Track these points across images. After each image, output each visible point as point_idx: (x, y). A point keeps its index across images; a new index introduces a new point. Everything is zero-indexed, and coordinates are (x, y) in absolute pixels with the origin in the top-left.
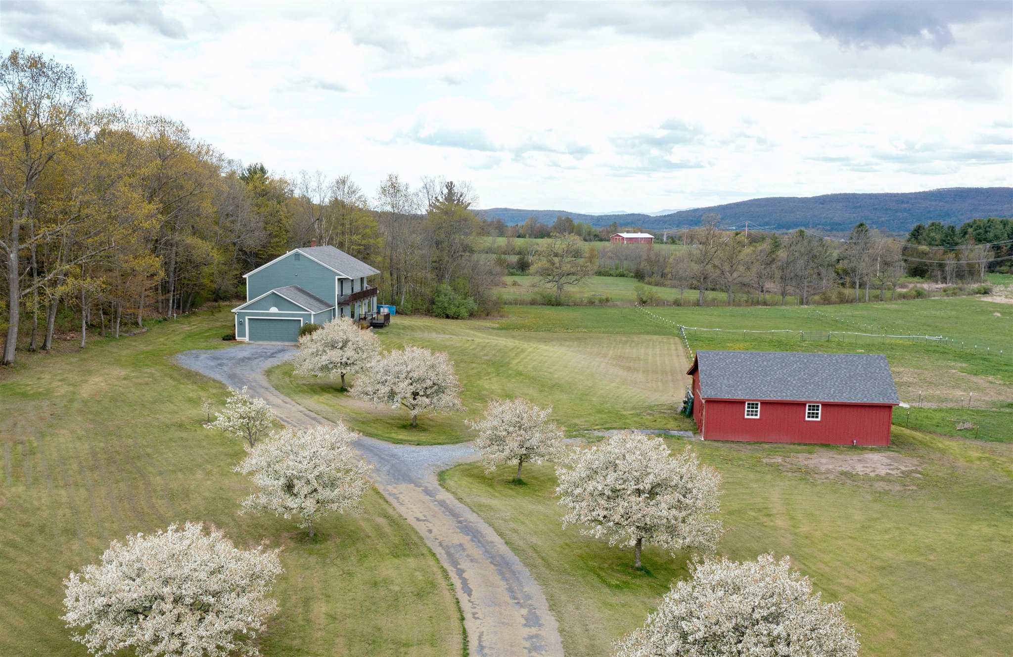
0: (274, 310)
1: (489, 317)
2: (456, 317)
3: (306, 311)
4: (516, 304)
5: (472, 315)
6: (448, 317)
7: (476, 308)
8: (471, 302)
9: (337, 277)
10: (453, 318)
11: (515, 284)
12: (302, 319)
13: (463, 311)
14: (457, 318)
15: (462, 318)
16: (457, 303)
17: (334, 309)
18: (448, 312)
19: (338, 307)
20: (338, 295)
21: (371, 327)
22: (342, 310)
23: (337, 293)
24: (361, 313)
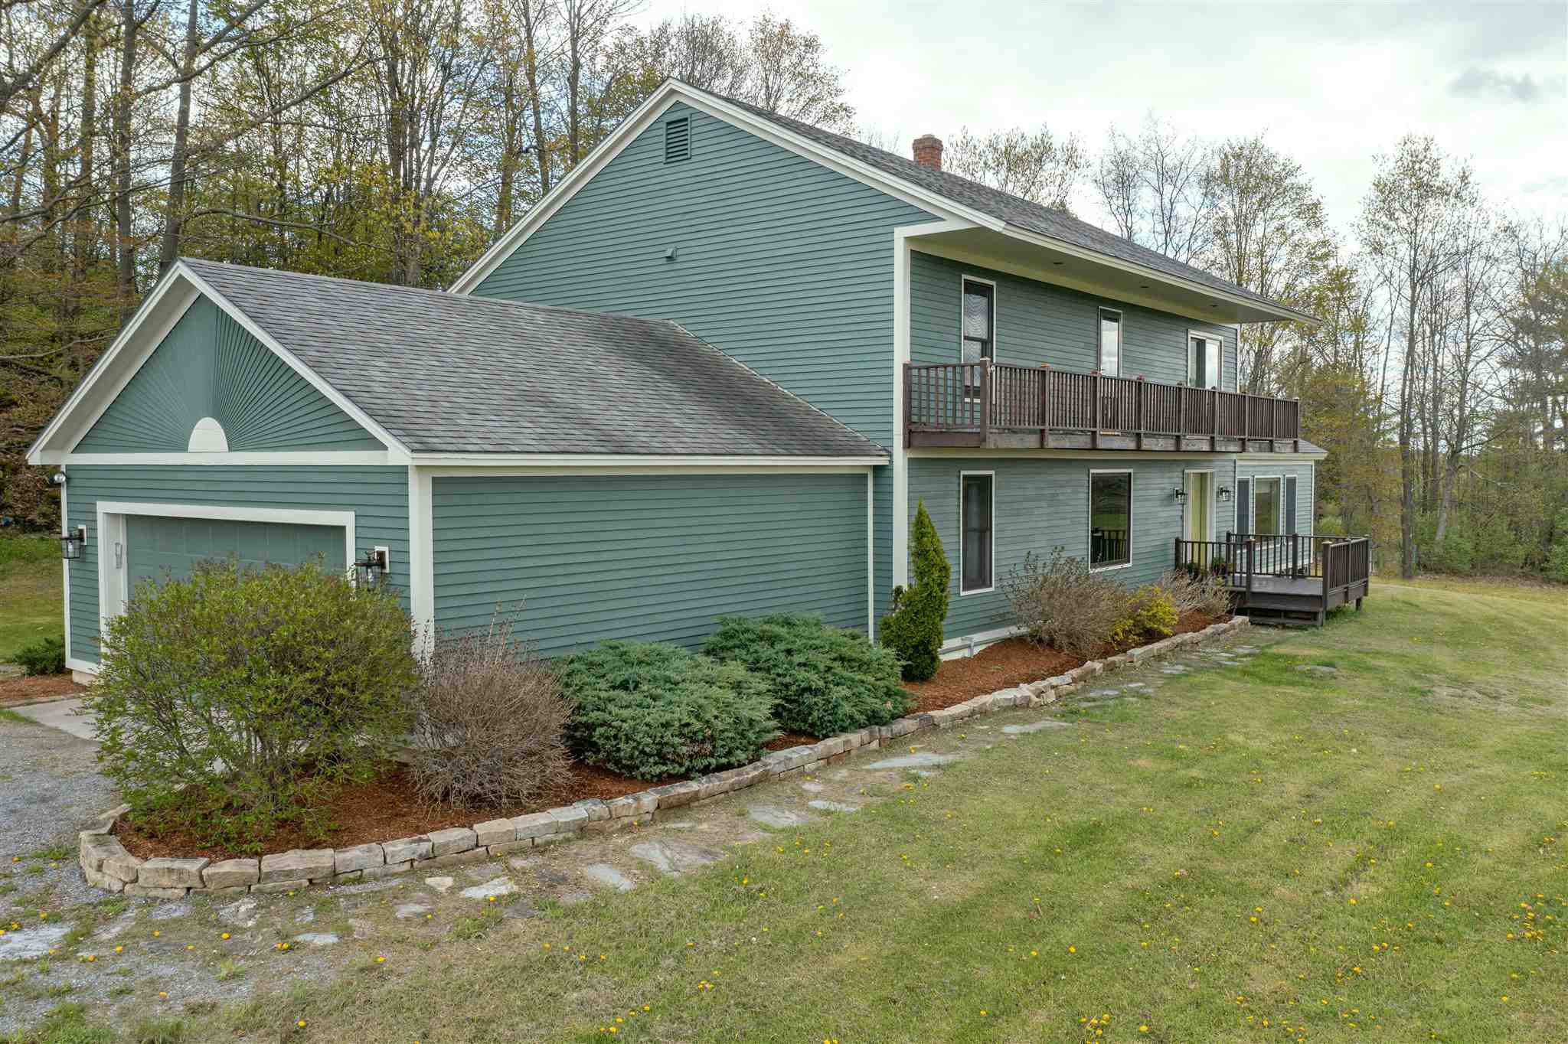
3: (376, 445)
9: (902, 236)
12: (345, 518)
17: (881, 473)
19: (912, 461)
20: (907, 368)
21: (1238, 619)
22: (978, 491)
23: (901, 354)
24: (1190, 534)
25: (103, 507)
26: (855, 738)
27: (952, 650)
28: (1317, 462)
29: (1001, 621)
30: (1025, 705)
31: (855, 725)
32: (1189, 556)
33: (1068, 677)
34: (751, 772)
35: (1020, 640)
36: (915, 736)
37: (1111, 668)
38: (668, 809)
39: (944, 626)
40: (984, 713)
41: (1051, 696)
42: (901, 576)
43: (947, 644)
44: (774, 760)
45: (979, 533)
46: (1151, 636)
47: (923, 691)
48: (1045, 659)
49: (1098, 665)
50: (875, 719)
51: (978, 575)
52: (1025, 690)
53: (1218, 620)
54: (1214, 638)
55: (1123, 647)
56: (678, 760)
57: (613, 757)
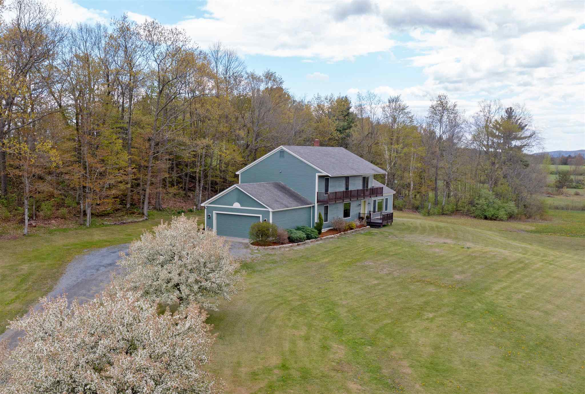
0: (237, 205)
1: (530, 220)
2: (494, 218)
3: (266, 208)
4: (567, 209)
5: (511, 217)
6: (486, 218)
7: (516, 211)
8: (512, 206)
9: (317, 174)
10: (491, 219)
11: (577, 194)
12: (261, 216)
13: (502, 213)
14: (495, 220)
15: (502, 220)
16: (496, 206)
17: (314, 207)
18: (487, 214)
19: (318, 205)
20: (318, 193)
21: (368, 226)
22: (326, 208)
23: (317, 191)
24: (361, 212)
25: (214, 212)
26: (314, 240)
27: (323, 231)
28: (394, 194)
29: (329, 227)
30: (333, 237)
31: (314, 238)
32: (362, 216)
33: (339, 234)
34: (304, 242)
35: (332, 229)
36: (320, 240)
37: (345, 233)
38: (298, 245)
39: (323, 227)
40: (327, 238)
41: (336, 237)
42: (316, 220)
43: (323, 230)
44: (306, 241)
45: (326, 214)
46: (352, 229)
47: (320, 236)
48: (335, 232)
49: (343, 233)
50: (316, 238)
51: (326, 220)
52: (332, 236)
53: (365, 226)
54: (362, 229)
55: (347, 230)
56: (298, 240)
57: (292, 240)
